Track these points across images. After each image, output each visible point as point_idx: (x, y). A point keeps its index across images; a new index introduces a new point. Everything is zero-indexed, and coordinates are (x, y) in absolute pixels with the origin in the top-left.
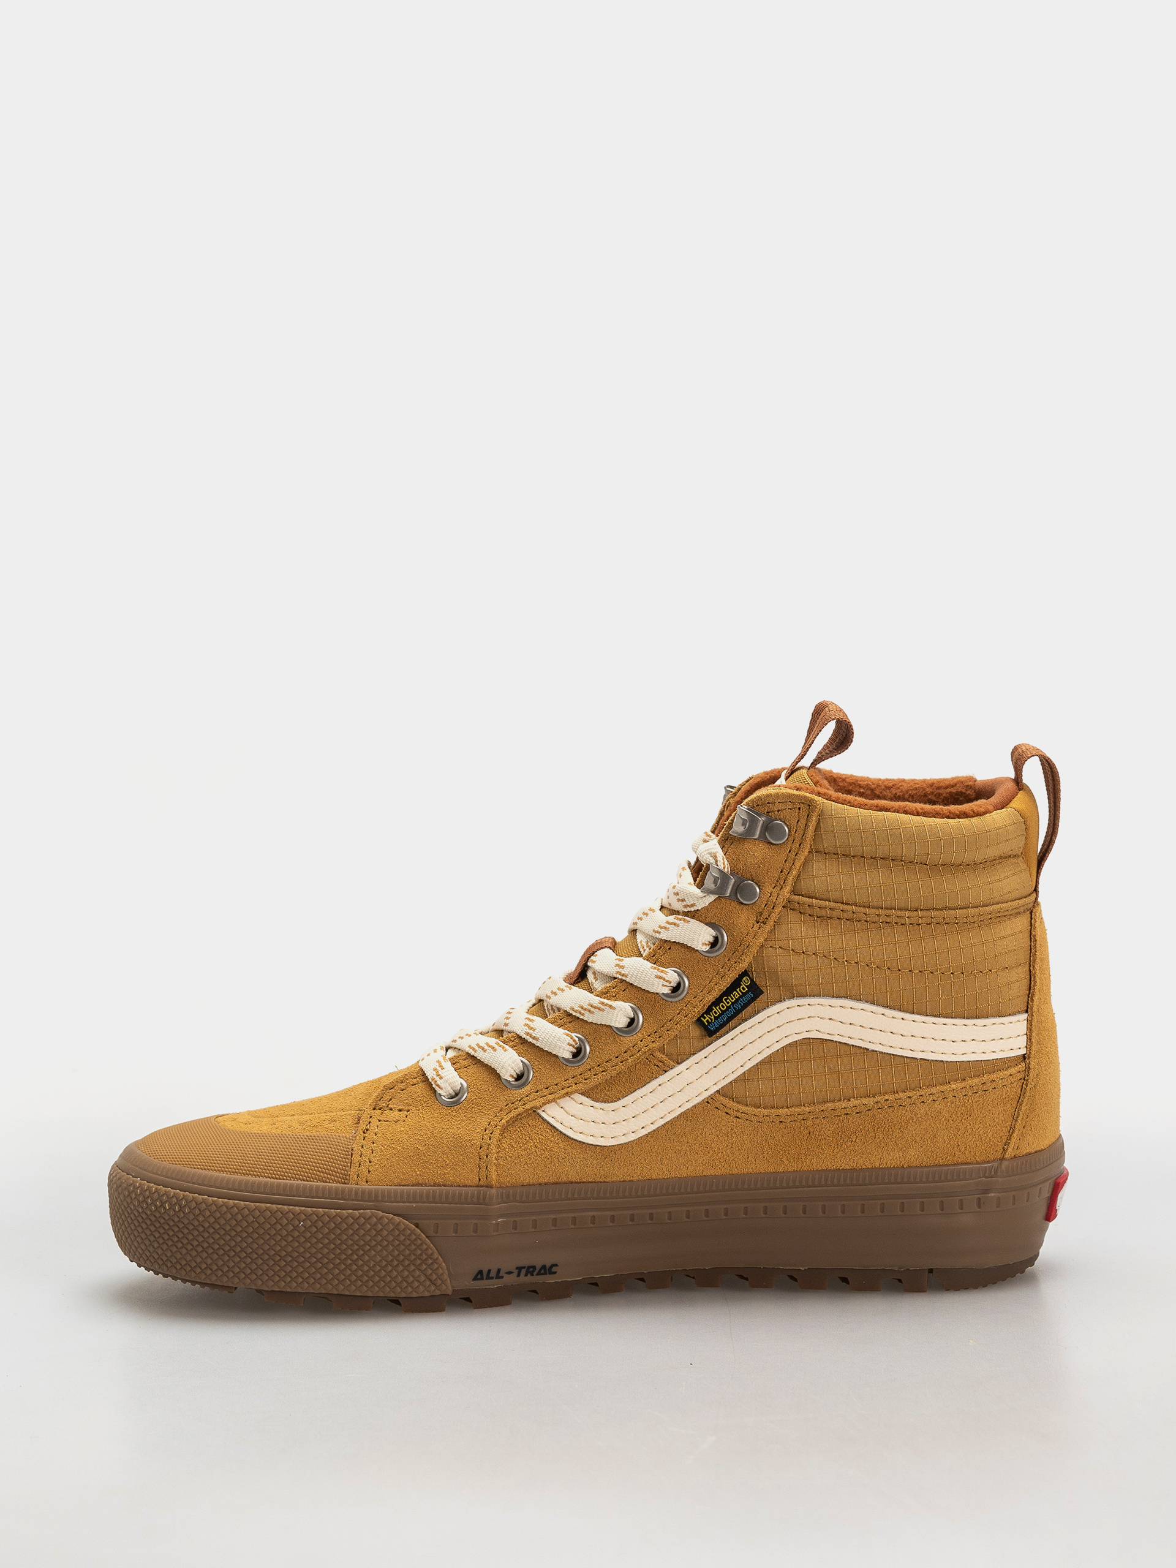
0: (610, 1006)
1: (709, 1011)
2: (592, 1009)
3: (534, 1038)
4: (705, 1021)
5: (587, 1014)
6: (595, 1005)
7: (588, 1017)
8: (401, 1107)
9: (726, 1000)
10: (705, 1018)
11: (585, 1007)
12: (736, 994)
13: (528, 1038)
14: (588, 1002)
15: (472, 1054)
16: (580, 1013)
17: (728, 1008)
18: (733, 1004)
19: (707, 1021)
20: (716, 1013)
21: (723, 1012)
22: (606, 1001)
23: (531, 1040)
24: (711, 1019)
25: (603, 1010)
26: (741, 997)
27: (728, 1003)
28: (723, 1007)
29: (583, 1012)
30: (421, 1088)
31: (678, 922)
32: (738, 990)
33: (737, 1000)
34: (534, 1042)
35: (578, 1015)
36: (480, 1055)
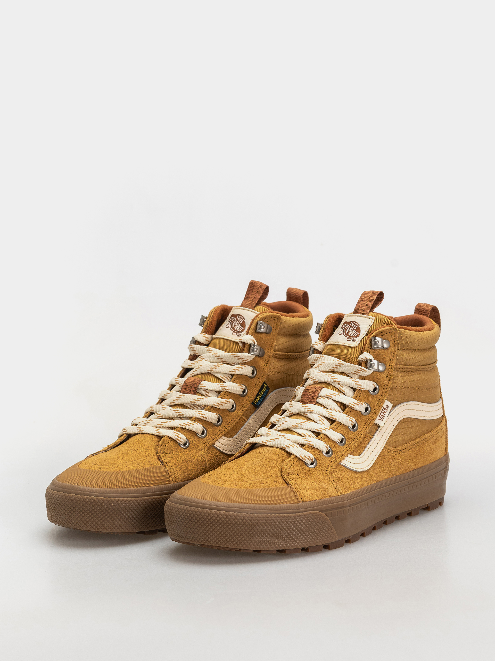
0: (229, 402)
1: (256, 399)
2: (222, 404)
3: (205, 418)
4: (255, 402)
5: (220, 406)
6: (223, 402)
7: (221, 407)
8: (169, 452)
9: (260, 393)
10: (255, 401)
11: (219, 403)
12: (263, 391)
13: (203, 418)
14: (220, 401)
15: (183, 428)
16: (218, 406)
17: (262, 396)
18: (263, 394)
19: (256, 402)
20: (258, 399)
21: (260, 398)
22: (227, 400)
23: (204, 419)
24: (257, 401)
25: (226, 404)
26: (265, 392)
27: (261, 395)
28: (260, 396)
29: (219, 405)
30: (172, 444)
31: (242, 367)
32: (263, 389)
33: (264, 393)
34: (205, 419)
35: (217, 407)
36: (187, 427)
